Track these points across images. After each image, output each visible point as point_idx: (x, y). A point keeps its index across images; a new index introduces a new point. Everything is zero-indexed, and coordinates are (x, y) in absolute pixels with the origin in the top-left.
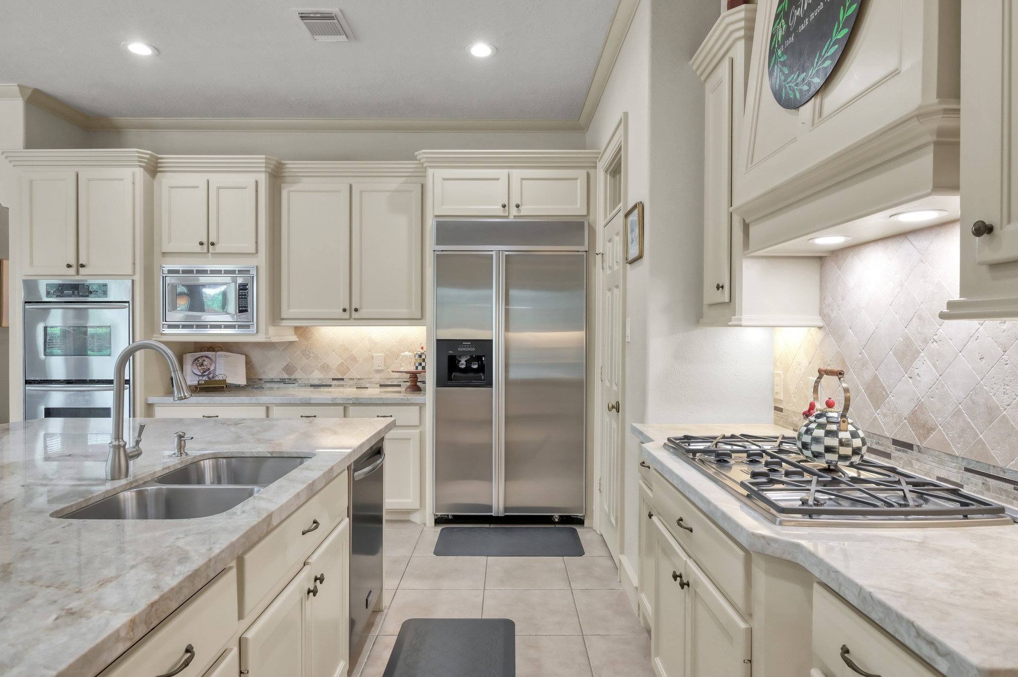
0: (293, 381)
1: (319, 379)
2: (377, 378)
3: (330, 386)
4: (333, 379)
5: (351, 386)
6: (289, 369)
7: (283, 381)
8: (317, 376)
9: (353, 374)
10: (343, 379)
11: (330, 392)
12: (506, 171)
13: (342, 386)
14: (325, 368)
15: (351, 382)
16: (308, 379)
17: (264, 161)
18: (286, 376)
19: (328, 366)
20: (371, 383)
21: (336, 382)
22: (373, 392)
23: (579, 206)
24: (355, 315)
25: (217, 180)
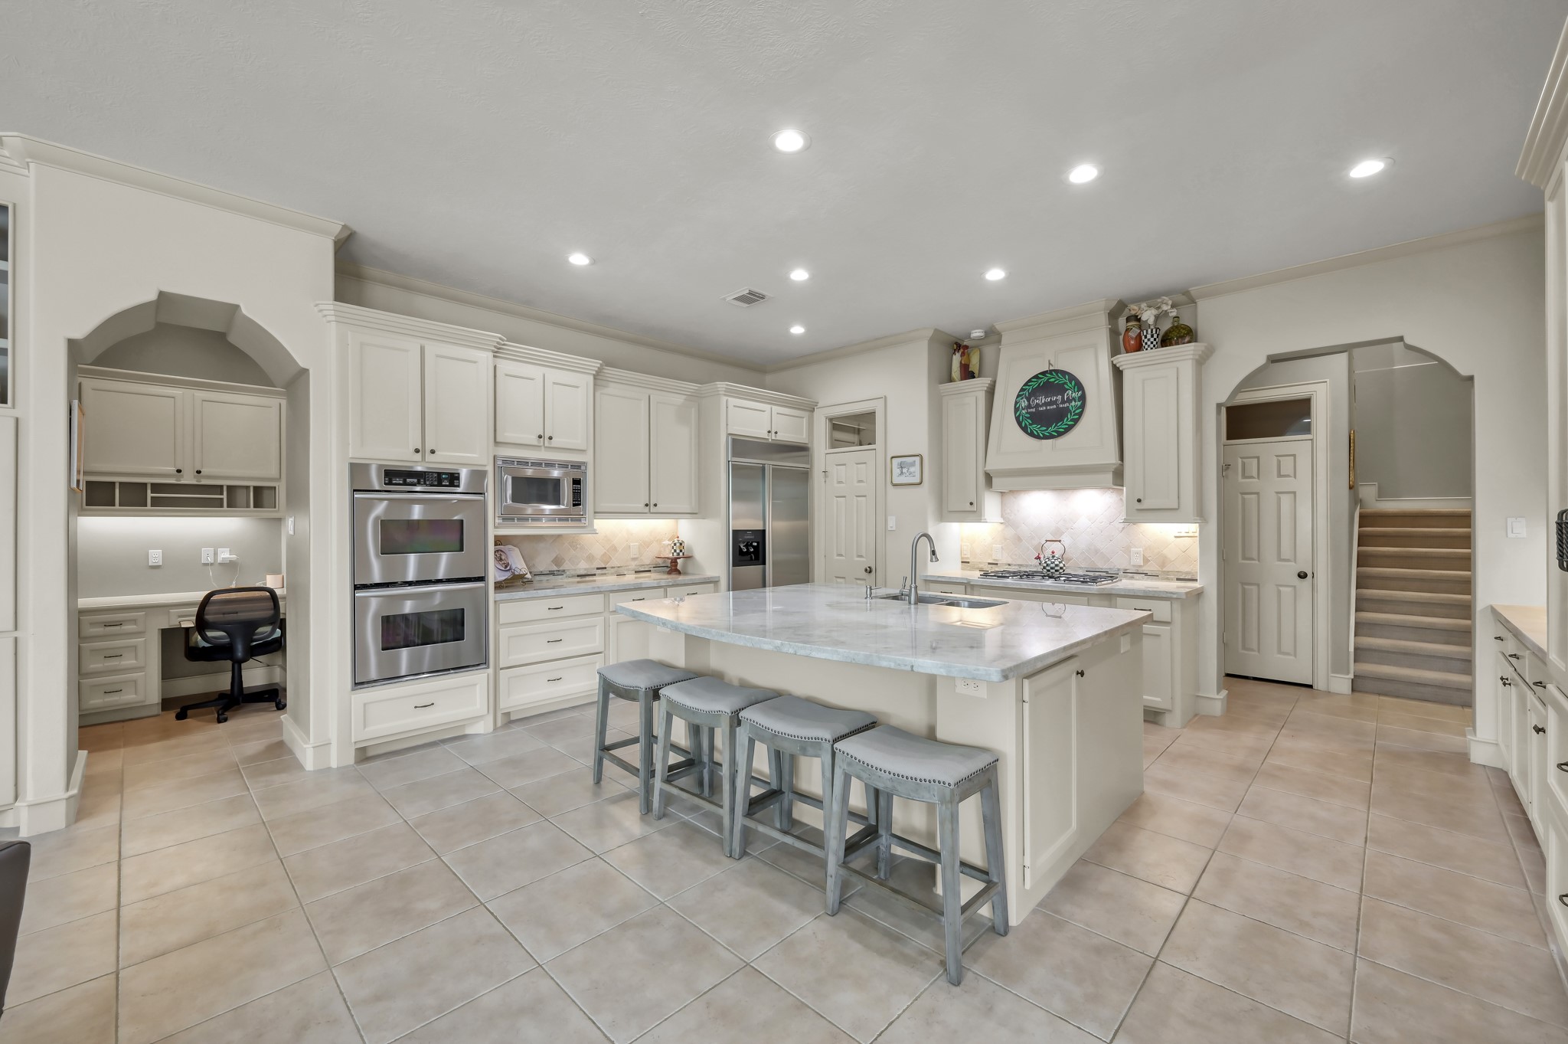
0: (561, 573)
1: (585, 569)
2: (633, 565)
3: (595, 575)
4: (598, 569)
5: (612, 574)
6: (557, 561)
7: (552, 573)
8: (583, 567)
9: (615, 562)
10: (605, 568)
11: (595, 581)
12: (770, 406)
13: (605, 574)
14: (590, 558)
15: (613, 570)
16: (575, 570)
17: (599, 365)
18: (555, 568)
19: (593, 556)
20: (628, 570)
21: (600, 571)
22: (630, 579)
23: (804, 436)
24: (653, 509)
25: (554, 375)
